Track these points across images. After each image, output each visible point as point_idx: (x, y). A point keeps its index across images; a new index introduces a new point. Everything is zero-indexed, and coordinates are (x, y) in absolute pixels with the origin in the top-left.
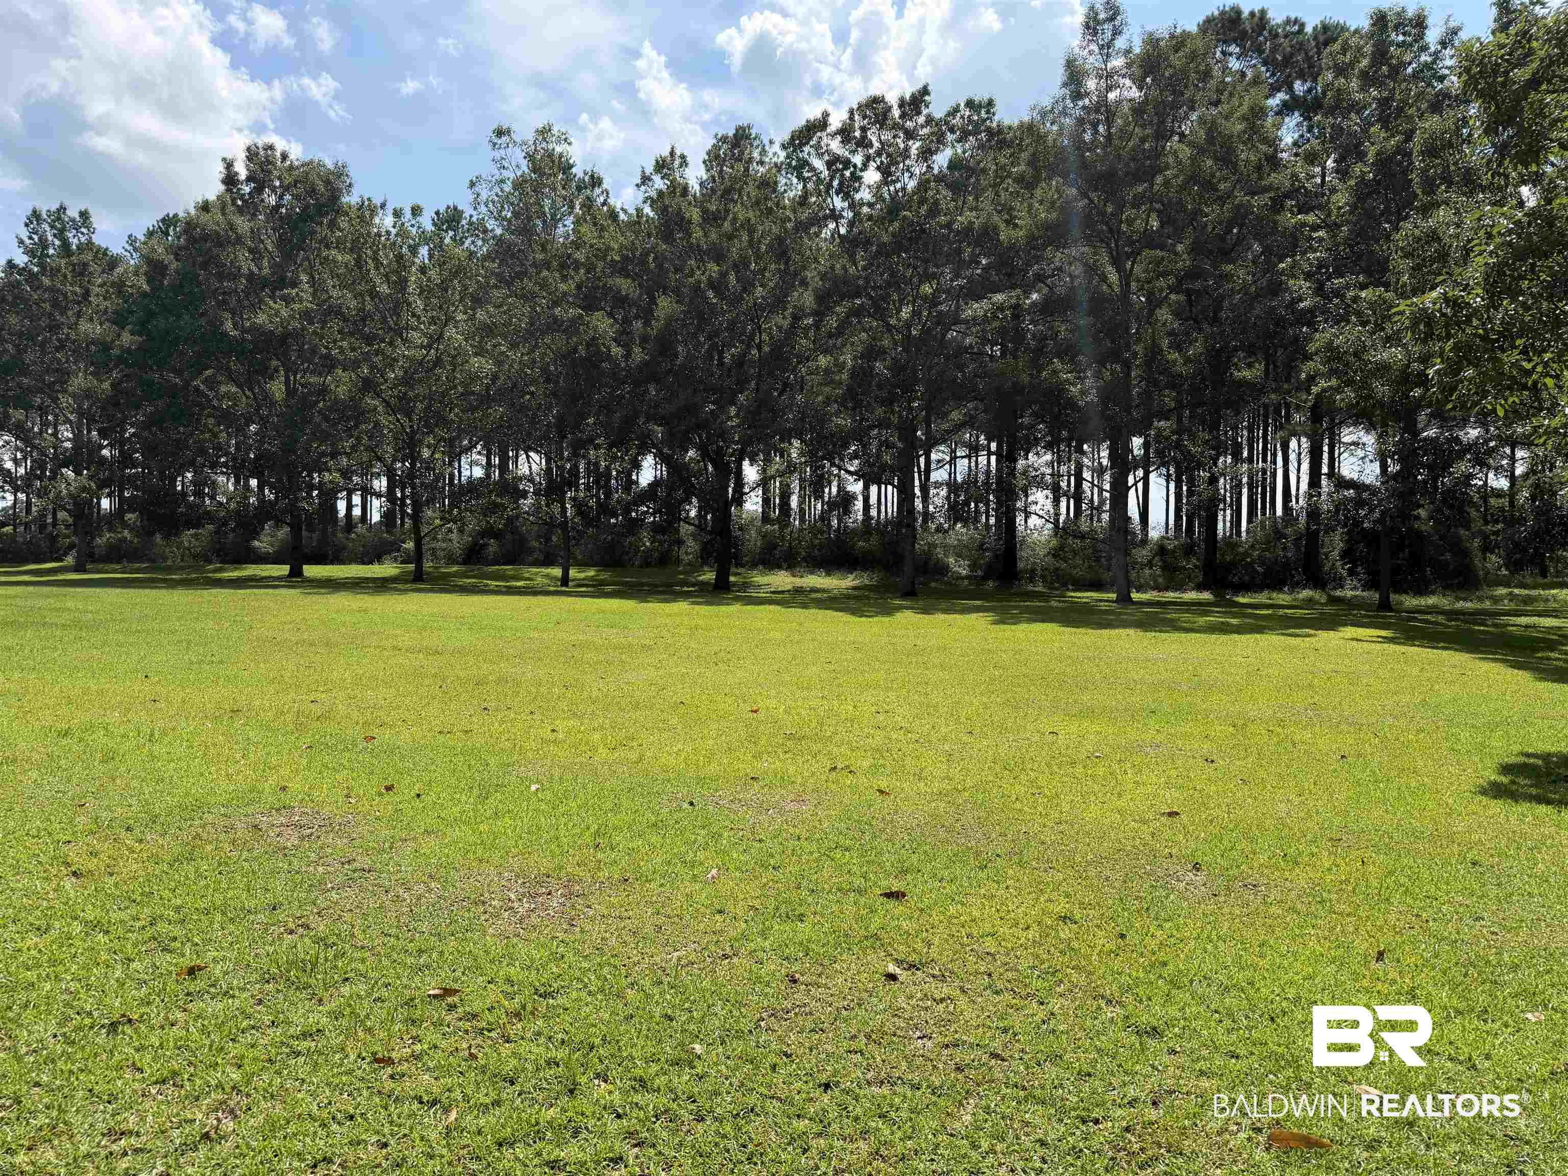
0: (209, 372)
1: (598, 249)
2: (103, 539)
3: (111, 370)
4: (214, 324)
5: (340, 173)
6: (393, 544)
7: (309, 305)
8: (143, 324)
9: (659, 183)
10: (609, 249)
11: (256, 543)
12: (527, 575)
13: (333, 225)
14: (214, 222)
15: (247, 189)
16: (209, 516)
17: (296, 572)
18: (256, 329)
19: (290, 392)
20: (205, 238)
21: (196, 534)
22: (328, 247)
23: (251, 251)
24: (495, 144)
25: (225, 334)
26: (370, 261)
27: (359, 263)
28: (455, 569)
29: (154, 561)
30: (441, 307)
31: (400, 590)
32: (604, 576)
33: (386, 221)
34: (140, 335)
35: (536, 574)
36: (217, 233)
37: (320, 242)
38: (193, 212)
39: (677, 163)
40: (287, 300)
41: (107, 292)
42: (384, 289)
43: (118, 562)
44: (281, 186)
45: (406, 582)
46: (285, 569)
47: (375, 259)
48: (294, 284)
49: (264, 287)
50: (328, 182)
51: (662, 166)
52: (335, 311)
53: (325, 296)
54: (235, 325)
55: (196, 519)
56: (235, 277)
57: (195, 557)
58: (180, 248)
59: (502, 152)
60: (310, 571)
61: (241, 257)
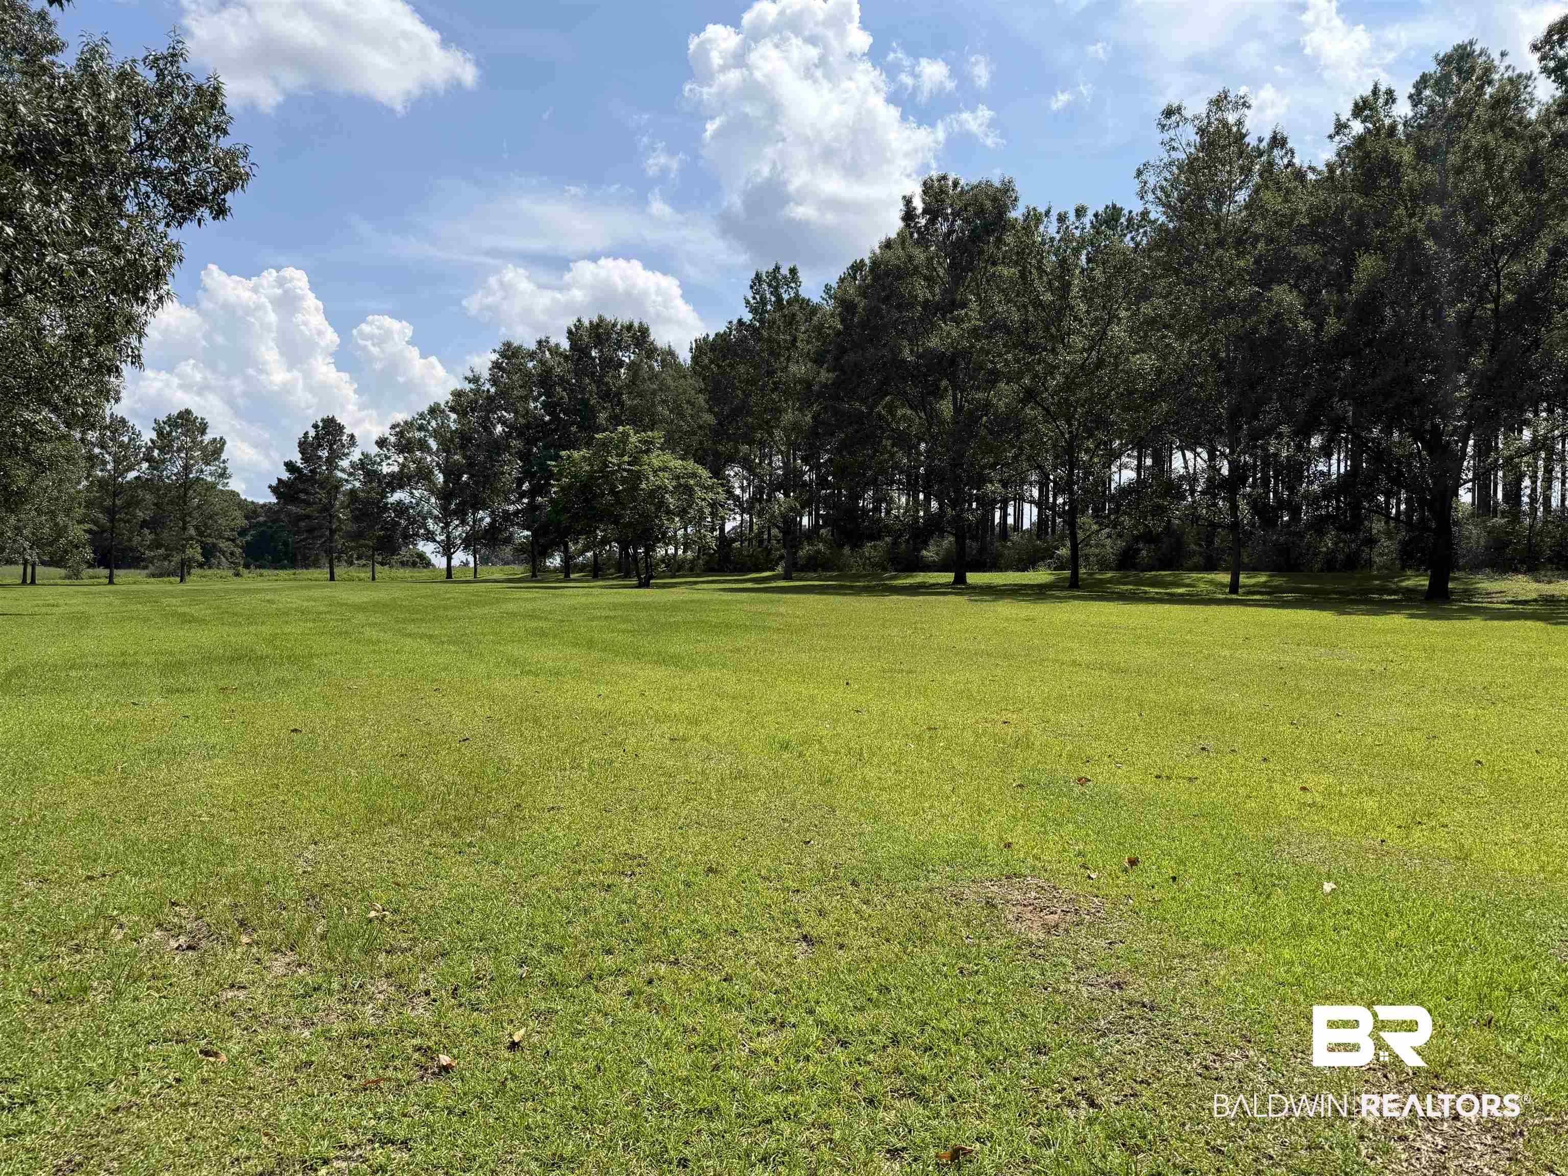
0: (888, 398)
1: (1282, 216)
2: (805, 550)
3: (812, 404)
4: (896, 351)
5: (1007, 189)
6: (1046, 550)
7: (977, 323)
8: (837, 359)
9: (1357, 127)
10: (1296, 212)
11: (924, 553)
12: (1188, 581)
13: (999, 240)
14: (896, 257)
15: (923, 222)
16: (888, 529)
17: (960, 579)
18: (928, 354)
19: (958, 409)
20: (887, 273)
21: (875, 546)
22: (994, 264)
23: (926, 279)
24: (1163, 126)
25: (904, 361)
26: (1034, 271)
27: (1023, 275)
28: (1109, 575)
29: (841, 570)
30: (1104, 307)
31: (1058, 598)
32: (1278, 581)
33: (1051, 228)
34: (834, 370)
35: (1199, 580)
36: (898, 267)
37: (987, 261)
38: (878, 251)
39: (1381, 101)
40: (958, 321)
41: (809, 336)
42: (1048, 297)
43: (815, 571)
44: (952, 214)
45: (1063, 588)
46: (949, 577)
47: (1040, 269)
48: (964, 305)
49: (937, 310)
50: (995, 200)
51: (1361, 109)
52: (1000, 326)
53: (990, 312)
54: (912, 351)
55: (876, 532)
56: (911, 306)
57: (874, 565)
58: (868, 287)
59: (1172, 133)
60: (973, 578)
61: (918, 287)
